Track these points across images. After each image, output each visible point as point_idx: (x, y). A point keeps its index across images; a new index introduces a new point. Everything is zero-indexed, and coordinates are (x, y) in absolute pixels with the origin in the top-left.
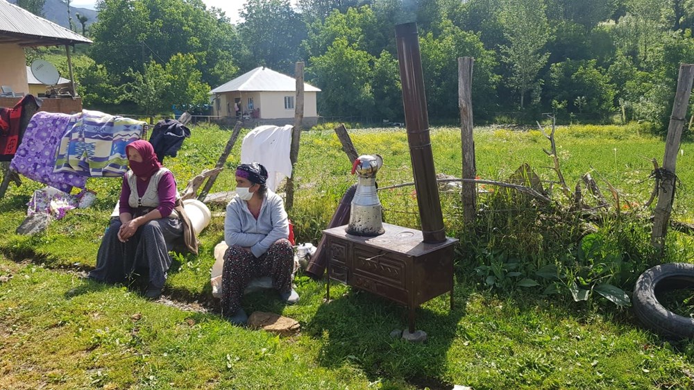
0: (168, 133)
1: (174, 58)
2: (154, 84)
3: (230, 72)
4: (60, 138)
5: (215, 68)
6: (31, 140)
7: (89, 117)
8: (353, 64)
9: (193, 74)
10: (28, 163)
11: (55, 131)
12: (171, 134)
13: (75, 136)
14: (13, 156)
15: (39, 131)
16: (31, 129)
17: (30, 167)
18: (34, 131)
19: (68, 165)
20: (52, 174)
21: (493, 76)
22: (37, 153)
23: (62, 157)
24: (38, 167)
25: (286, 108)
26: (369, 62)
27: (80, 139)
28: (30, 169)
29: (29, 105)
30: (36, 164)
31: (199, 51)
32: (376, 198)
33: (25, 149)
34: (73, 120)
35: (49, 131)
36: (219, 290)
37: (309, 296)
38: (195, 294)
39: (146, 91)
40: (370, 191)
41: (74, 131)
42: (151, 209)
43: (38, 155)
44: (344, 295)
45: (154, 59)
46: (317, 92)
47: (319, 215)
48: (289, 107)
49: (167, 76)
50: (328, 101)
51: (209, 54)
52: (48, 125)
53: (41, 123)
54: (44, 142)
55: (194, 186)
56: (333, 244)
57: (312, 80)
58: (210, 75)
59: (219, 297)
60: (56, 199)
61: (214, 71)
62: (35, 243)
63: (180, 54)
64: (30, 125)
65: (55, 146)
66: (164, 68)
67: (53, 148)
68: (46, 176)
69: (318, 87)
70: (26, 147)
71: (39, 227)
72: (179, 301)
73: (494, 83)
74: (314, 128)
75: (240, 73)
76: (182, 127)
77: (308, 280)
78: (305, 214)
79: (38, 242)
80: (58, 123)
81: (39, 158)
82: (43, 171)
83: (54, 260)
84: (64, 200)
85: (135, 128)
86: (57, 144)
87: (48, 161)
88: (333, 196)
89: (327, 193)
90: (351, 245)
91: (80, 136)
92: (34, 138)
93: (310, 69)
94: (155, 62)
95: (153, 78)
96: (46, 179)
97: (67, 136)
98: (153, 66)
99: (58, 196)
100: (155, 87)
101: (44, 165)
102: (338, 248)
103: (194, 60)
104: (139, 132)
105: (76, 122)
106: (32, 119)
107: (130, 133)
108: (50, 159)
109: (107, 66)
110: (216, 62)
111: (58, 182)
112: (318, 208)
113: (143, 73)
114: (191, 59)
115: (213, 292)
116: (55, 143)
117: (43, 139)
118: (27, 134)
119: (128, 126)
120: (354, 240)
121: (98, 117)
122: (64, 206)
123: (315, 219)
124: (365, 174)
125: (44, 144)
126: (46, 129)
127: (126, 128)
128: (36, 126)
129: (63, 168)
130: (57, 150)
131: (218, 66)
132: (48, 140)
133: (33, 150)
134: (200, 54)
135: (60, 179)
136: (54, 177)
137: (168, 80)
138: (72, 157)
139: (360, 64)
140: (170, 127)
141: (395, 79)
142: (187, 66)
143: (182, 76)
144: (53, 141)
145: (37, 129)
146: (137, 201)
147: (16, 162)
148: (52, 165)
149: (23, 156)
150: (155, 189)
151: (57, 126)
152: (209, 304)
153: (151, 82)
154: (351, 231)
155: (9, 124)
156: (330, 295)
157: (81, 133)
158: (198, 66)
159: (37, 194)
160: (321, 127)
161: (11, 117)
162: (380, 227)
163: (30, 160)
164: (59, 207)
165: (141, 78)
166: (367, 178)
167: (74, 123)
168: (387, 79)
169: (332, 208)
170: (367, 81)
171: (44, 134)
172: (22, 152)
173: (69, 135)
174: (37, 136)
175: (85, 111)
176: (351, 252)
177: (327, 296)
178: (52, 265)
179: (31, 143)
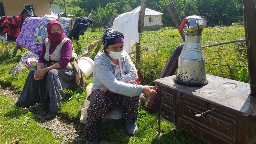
0: (81, 23)
1: (108, 5)
2: (100, 15)
3: (129, 9)
4: (36, 28)
5: (123, 8)
6: (24, 30)
7: (48, 18)
8: (177, 3)
9: (115, 10)
10: (23, 41)
11: (34, 25)
12: (82, 23)
13: (42, 27)
14: (17, 38)
15: (28, 26)
16: (25, 25)
17: (24, 42)
18: (26, 26)
19: (38, 41)
20: (32, 45)
21: (238, 5)
22: (27, 36)
23: (36, 37)
24: (27, 42)
25: (149, 22)
26: (183, 1)
27: (44, 29)
28: (24, 44)
29: (25, 14)
30: (26, 41)
31: (117, 2)
32: (202, 53)
33: (22, 34)
34: (42, 20)
35: (32, 25)
36: (84, 118)
37: (144, 129)
38: (73, 118)
39: (98, 18)
40: (196, 47)
41: (41, 25)
42: (55, 62)
43: (27, 37)
44: (172, 129)
45: (100, 5)
46: (162, 15)
47: (156, 66)
48: (151, 21)
49: (105, 12)
50: (166, 19)
51: (121, 3)
52: (32, 23)
53: (29, 22)
54: (30, 31)
55: (89, 49)
56: (163, 92)
57: (160, 10)
58: (121, 11)
59: (84, 123)
60: (31, 57)
61: (122, 9)
62: (13, 79)
63: (110, 3)
64: (24, 23)
65: (34, 32)
66: (104, 9)
67: (33, 33)
68: (30, 46)
69: (163, 13)
70: (23, 34)
71: (16, 71)
72: (64, 122)
73: (238, 8)
74: (160, 29)
75: (132, 10)
76: (87, 20)
77: (145, 114)
78: (148, 65)
79: (15, 79)
80: (35, 21)
81: (27, 38)
82: (29, 44)
83: (17, 89)
84: (34, 57)
85: (67, 22)
86: (35, 31)
87: (31, 39)
88: (165, 54)
89: (162, 52)
90: (179, 94)
91: (44, 27)
92: (25, 29)
93: (159, 6)
94: (101, 7)
95: (100, 13)
96: (30, 48)
97: (38, 28)
98: (100, 8)
99: (32, 56)
100: (101, 16)
101: (29, 41)
102: (167, 95)
103: (115, 5)
104: (69, 24)
105: (43, 21)
106: (25, 20)
107: (65, 24)
108: (32, 38)
109: (85, 9)
110: (123, 6)
111: (34, 49)
112: (155, 62)
113: (96, 11)
114: (114, 5)
115: (80, 119)
116: (34, 31)
117: (29, 29)
118: (23, 27)
119: (64, 21)
120: (181, 91)
121: (52, 18)
122: (34, 60)
123: (153, 69)
124: (192, 32)
125: (30, 32)
126: (31, 25)
127: (63, 22)
128: (26, 23)
129: (36, 43)
130: (35, 34)
131: (124, 7)
132: (31, 29)
133: (25, 34)
134: (117, 3)
135: (35, 48)
136: (33, 47)
137: (105, 13)
138: (40, 37)
139: (180, 2)
140: (82, 20)
141: (195, 8)
142: (112, 8)
143: (111, 12)
144: (33, 30)
145: (27, 25)
146: (48, 57)
147: (18, 40)
148: (32, 41)
149: (21, 37)
150: (59, 51)
151: (35, 23)
152: (79, 127)
153: (99, 14)
154: (178, 82)
155: (17, 23)
156: (162, 129)
157: (44, 26)
158: (116, 7)
159: (24, 55)
160: (163, 29)
161: (18, 20)
162: (204, 79)
163: (24, 39)
164: (31, 61)
165: (96, 13)
166: (194, 35)
167: (42, 21)
168: (191, 8)
169: (164, 61)
170: (183, 10)
171: (30, 27)
172: (21, 36)
173: (39, 27)
174: (27, 28)
175: (46, 15)
176: (178, 100)
177: (159, 130)
178: (16, 91)
179: (25, 31)
